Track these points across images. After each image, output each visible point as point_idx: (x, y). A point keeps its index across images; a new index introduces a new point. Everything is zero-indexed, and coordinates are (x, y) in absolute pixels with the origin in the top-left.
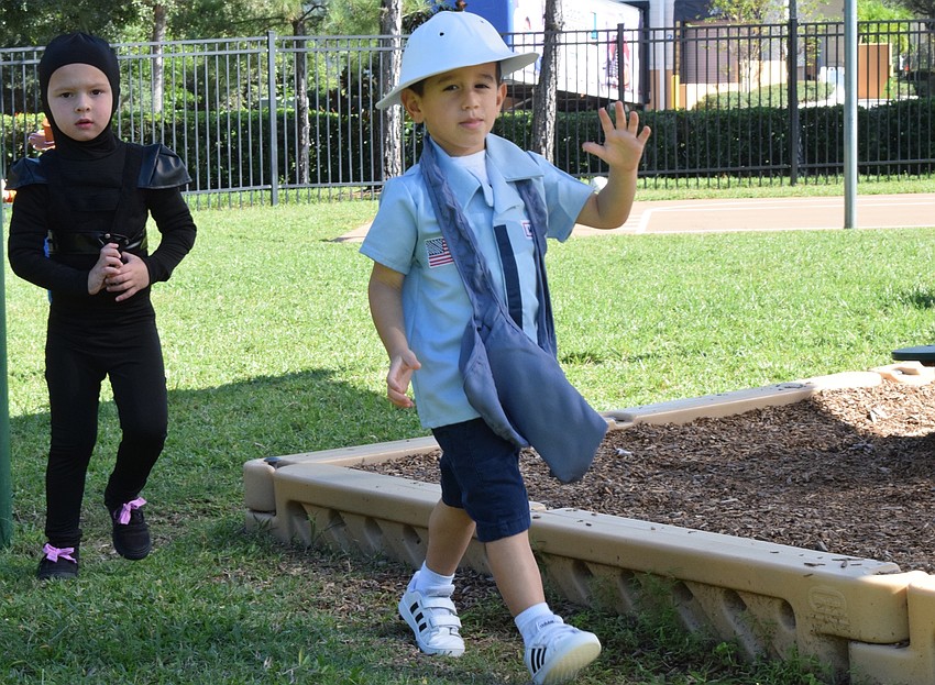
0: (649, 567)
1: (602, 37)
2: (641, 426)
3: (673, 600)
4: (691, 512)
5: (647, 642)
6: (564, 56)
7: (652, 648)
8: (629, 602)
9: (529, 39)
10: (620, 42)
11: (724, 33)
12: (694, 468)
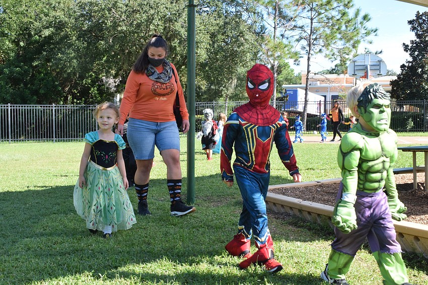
0: (323, 214)
1: (316, 103)
2: (322, 184)
3: (328, 221)
4: (332, 203)
5: (322, 229)
6: (308, 106)
7: (323, 230)
8: (319, 220)
9: (301, 103)
10: (320, 104)
11: (341, 102)
12: (333, 193)
